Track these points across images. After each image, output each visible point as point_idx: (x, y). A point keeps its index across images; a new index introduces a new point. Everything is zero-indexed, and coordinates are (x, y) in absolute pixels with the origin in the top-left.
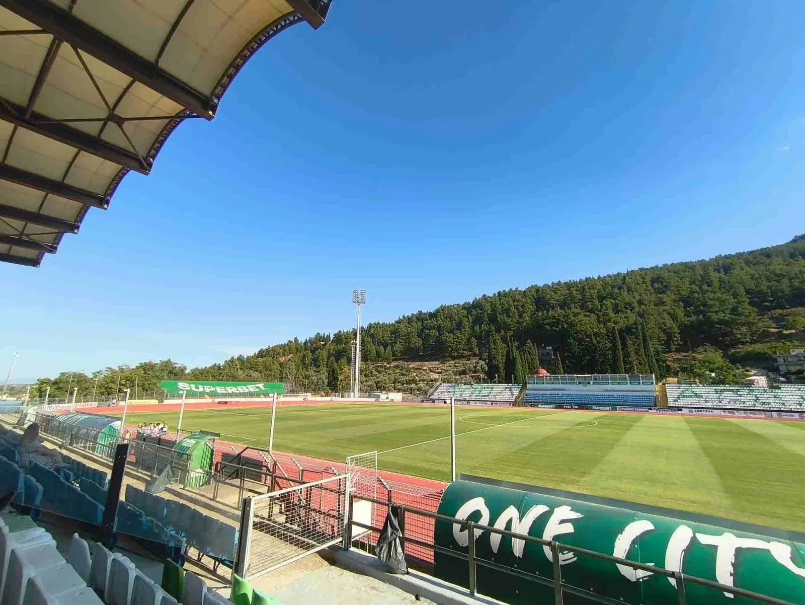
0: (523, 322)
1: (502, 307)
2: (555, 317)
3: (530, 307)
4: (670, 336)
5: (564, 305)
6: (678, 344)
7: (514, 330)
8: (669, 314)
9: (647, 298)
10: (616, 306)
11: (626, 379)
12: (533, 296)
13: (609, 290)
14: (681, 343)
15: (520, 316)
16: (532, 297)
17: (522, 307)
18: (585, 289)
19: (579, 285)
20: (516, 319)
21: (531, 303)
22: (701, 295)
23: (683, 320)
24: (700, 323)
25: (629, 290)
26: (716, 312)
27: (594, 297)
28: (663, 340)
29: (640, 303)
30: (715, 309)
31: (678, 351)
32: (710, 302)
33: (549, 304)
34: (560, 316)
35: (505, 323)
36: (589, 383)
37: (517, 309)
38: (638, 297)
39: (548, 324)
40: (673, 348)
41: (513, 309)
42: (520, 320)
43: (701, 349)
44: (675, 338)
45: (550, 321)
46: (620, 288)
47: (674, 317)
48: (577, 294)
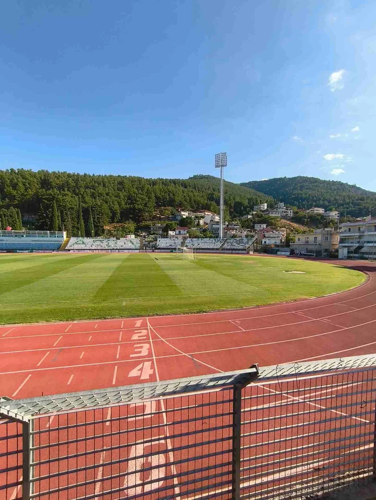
0: (26, 195)
1: (11, 181)
2: (51, 194)
3: (36, 185)
4: (114, 214)
5: (61, 188)
6: (118, 219)
7: (18, 200)
8: (118, 202)
9: (111, 191)
10: (93, 194)
11: (47, 234)
12: (41, 178)
13: (93, 184)
14: (120, 218)
15: (26, 190)
16: (39, 179)
17: (29, 184)
18: (78, 180)
19: (75, 177)
20: (21, 192)
21: (37, 183)
22: (135, 195)
23: (123, 206)
24: (130, 209)
25: (104, 186)
26: (138, 205)
27: (83, 186)
28: (110, 216)
29: (107, 194)
30: (139, 203)
31: (117, 222)
32: (138, 199)
33: (51, 185)
34: (55, 195)
35: (11, 194)
36: (23, 236)
37: (24, 185)
38: (107, 191)
39: (45, 199)
40: (116, 220)
41: (20, 185)
42: (26, 193)
43: (127, 222)
44: (117, 216)
45: (47, 197)
46: (99, 184)
47: (120, 204)
48: (72, 182)
